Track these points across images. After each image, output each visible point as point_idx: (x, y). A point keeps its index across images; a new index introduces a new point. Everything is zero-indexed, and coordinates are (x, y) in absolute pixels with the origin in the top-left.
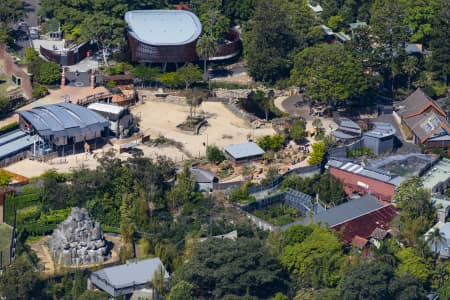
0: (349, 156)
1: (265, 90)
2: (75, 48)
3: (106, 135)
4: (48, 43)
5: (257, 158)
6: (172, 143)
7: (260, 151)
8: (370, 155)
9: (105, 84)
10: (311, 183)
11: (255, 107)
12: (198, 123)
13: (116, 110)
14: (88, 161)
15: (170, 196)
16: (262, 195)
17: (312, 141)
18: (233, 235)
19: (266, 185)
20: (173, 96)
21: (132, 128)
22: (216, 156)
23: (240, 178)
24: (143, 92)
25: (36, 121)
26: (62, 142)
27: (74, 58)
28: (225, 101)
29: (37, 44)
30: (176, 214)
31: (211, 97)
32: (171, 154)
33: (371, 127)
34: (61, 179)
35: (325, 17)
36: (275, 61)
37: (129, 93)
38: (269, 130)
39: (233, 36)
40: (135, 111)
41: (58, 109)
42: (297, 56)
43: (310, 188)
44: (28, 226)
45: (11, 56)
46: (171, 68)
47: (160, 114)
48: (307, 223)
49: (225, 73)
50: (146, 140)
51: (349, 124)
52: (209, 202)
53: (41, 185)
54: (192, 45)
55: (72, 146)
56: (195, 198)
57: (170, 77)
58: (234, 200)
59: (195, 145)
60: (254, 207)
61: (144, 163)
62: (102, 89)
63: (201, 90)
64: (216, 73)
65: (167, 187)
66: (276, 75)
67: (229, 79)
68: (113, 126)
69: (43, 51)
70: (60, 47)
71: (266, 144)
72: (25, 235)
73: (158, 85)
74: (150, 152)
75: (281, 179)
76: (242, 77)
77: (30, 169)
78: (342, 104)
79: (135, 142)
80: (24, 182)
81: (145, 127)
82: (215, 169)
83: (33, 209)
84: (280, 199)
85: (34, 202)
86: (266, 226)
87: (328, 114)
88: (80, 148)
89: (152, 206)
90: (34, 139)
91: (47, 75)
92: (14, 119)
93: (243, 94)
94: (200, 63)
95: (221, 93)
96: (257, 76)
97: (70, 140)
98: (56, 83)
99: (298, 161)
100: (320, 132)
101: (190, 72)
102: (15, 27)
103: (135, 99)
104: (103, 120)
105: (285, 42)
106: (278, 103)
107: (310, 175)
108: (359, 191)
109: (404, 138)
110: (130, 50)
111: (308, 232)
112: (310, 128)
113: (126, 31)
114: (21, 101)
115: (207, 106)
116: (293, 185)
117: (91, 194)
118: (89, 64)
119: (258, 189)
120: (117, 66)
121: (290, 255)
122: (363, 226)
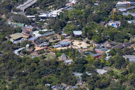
0: (98, 48)
1: (89, 41)
2: (67, 35)
3: (69, 45)
4: (64, 34)
5: (86, 48)
6: (77, 46)
7: (87, 47)
8: (100, 48)
9: (70, 39)
10: (92, 51)
11: (88, 42)
12: (81, 44)
13: (70, 42)
14: (66, 48)
15: (75, 52)
16: (86, 53)
17: (93, 46)
18: (82, 57)
19: (87, 51)
20: (78, 41)
21: (72, 44)
22: (81, 48)
23: (84, 51)
24: (74, 40)
25: (61, 43)
26: (63, 46)
27: (67, 36)
28: (84, 42)
29: (63, 34)
30: (76, 54)
31: (83, 41)
32: (76, 48)
33: (101, 45)
34: (62, 50)
35: (98, 32)
36: (91, 37)
37: (73, 40)
38: (89, 45)
39: (86, 34)
40: (73, 42)
41: (64, 42)
42: (93, 36)
43: (92, 52)
44: (58, 55)
45: (59, 35)
46: (78, 37)
47: (76, 43)
48: (91, 56)
49: (85, 38)
50: (74, 46)
51: (98, 45)
52: (80, 53)
53: (60, 50)
54: (81, 35)
55: (65, 46)
56: (78, 53)
57: (78, 39)
58: (83, 53)
59: (79, 47)
60: (85, 54)
61: (72, 48)
62: (70, 40)
63: (82, 40)
64: (84, 38)
65: (75, 51)
66: (90, 39)
67: (85, 39)
68: (70, 44)
69: (63, 35)
70: (65, 35)
71: (88, 47)
72: (58, 56)
73: (76, 39)
74: (74, 47)
75: (89, 51)
76: (87, 39)
77: (59, 49)
78: (98, 42)
79: (72, 46)
80: (58, 50)
81: (74, 44)
82: (81, 49)
83: (59, 53)
84: (88, 53)
85: (59, 52)
86: (86, 56)
87: (96, 43)
88: (66, 46)
89: (73, 53)
90: (60, 45)
91: (63, 38)
92: (58, 43)
93: (87, 41)
94: (82, 37)
95: (84, 41)
96: (89, 39)
97: (65, 45)
98: (64, 39)
99: (91, 49)
100: (95, 45)
101: (80, 38)
102: (61, 32)
103: (74, 41)
104: (69, 43)
105: (92, 35)
106: (91, 42)
107: (92, 50)
108: (98, 53)
109: (105, 46)
110: (73, 35)
111: (90, 57)
112: (94, 45)
113: (73, 33)
114: (60, 41)
115: (82, 42)
116: (90, 52)
117: (66, 52)
118: (69, 37)
119: (86, 52)
120: (72, 37)
121: (88, 60)
122: (98, 57)
